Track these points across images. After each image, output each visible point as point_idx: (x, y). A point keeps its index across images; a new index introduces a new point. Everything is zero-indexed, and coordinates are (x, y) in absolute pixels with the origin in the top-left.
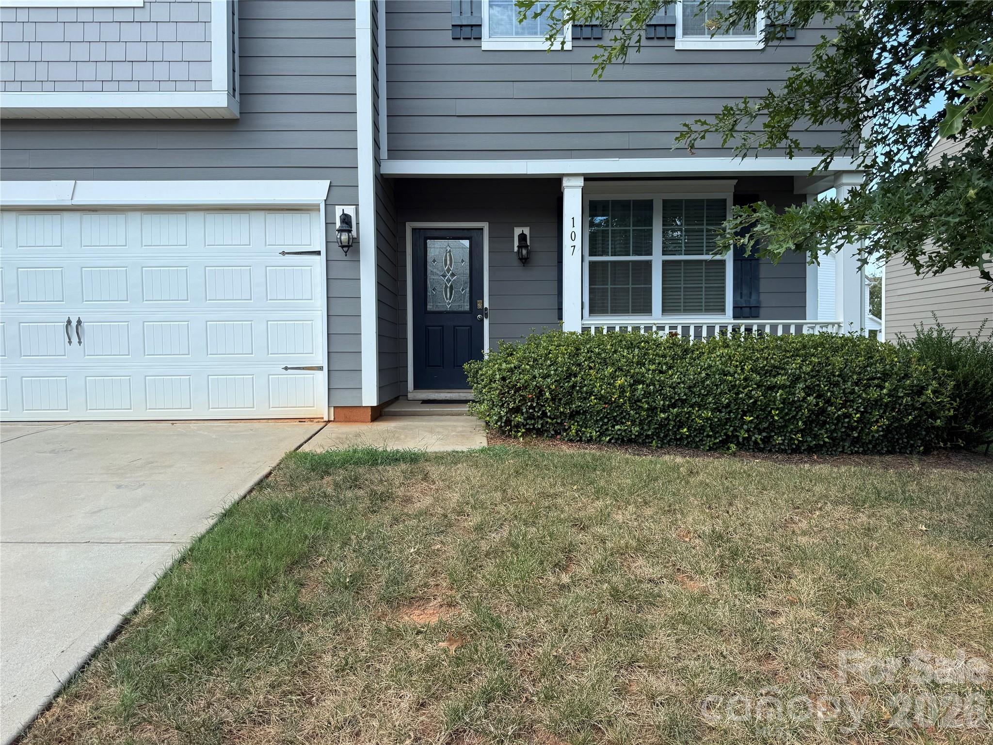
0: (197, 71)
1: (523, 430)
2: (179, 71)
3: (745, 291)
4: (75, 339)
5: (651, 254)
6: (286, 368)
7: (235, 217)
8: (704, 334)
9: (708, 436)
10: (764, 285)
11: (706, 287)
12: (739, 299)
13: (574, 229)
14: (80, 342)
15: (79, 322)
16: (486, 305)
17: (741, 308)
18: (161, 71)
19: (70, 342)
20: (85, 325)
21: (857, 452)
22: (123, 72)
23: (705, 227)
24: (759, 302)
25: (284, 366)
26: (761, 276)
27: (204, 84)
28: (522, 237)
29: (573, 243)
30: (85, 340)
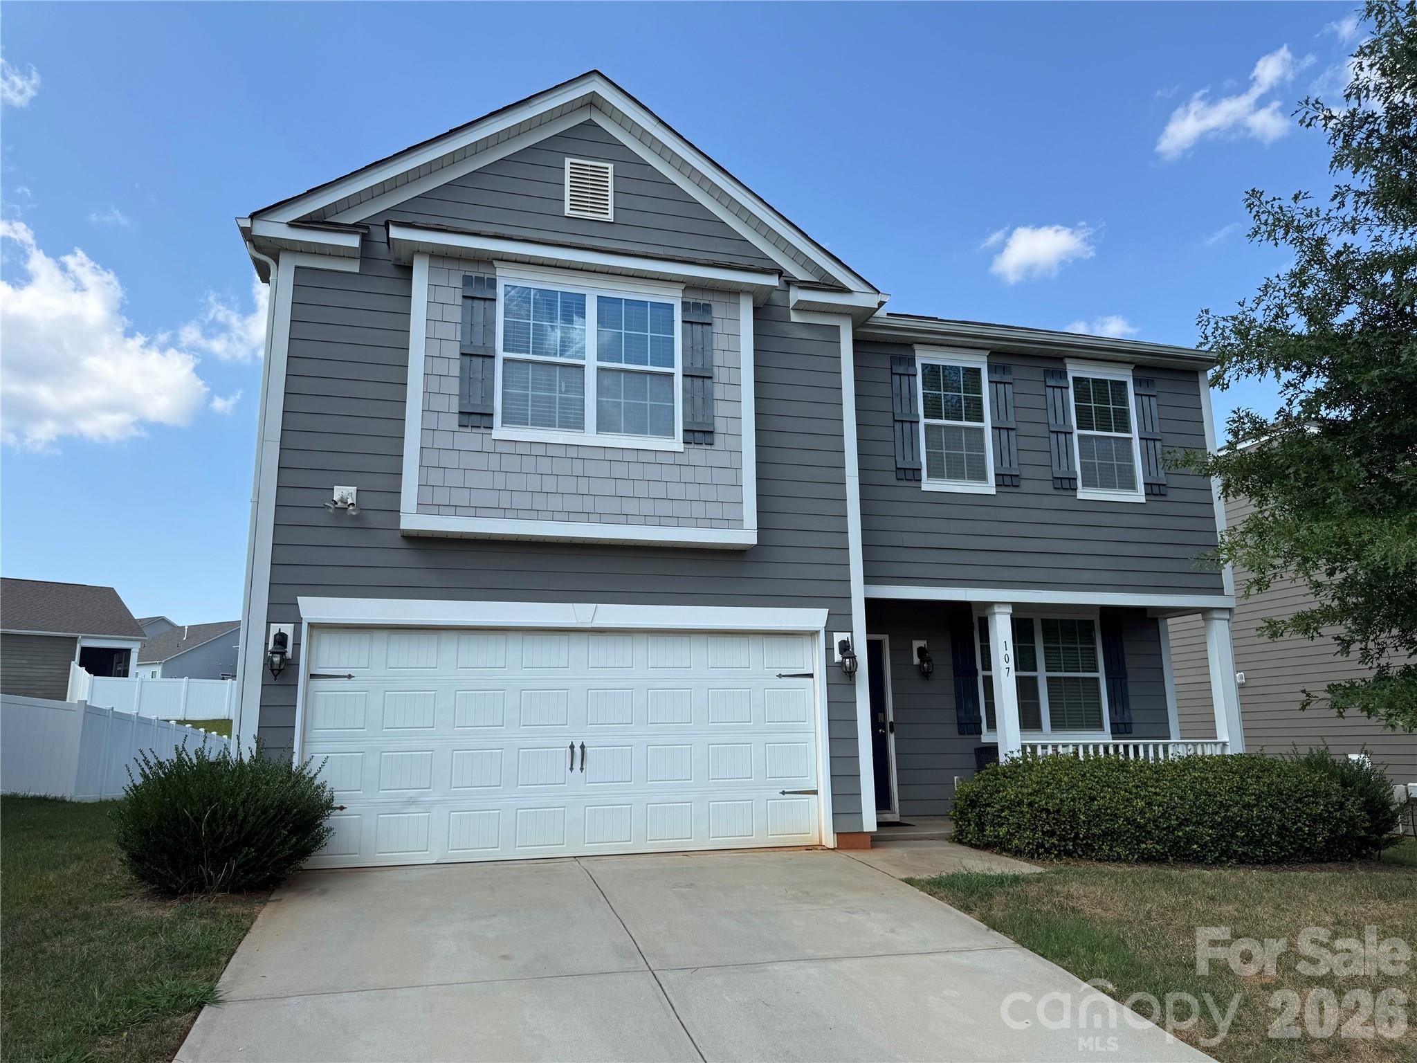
0: (729, 512)
1: (1056, 852)
2: (714, 511)
3: (1119, 708)
4: (577, 765)
5: (1035, 670)
6: (783, 793)
7: (736, 640)
8: (1091, 752)
9: (1210, 851)
10: (1134, 703)
11: (1085, 703)
12: (1114, 716)
13: (1007, 652)
14: (582, 769)
15: (582, 747)
16: (891, 718)
17: (1117, 724)
18: (698, 510)
19: (572, 769)
20: (587, 750)
21: (1308, 861)
22: (664, 508)
23: (1079, 646)
24: (1131, 718)
25: (781, 791)
26: (1129, 694)
27: (737, 523)
28: (921, 651)
29: (1008, 665)
30: (587, 766)
